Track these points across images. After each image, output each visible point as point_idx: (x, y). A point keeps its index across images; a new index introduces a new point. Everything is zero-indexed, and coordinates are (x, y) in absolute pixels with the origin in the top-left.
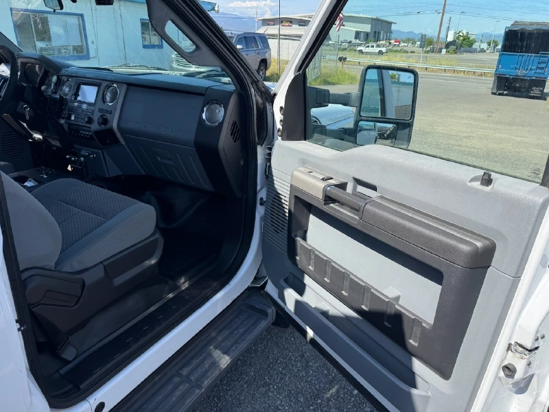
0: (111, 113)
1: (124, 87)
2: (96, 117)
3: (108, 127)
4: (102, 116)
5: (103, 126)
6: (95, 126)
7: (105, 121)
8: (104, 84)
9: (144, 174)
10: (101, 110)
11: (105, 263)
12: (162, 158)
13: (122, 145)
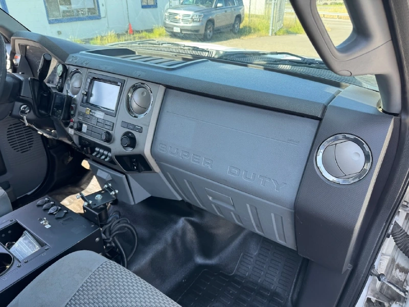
0: (140, 131)
1: (162, 89)
2: (118, 133)
3: (136, 151)
4: (126, 134)
5: (131, 149)
6: (117, 148)
8: (130, 83)
9: (180, 199)
10: (125, 124)
12: (214, 198)
13: (156, 172)
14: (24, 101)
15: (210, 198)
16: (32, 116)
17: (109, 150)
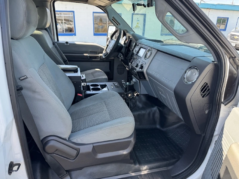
0: (145, 64)
1: (155, 51)
2: (140, 64)
3: (142, 70)
4: (142, 65)
7: (142, 67)
8: (148, 49)
10: (142, 61)
11: (94, 145)
12: (161, 93)
13: (147, 81)
14: (122, 53)
15: (160, 93)
16: (123, 58)
17: (136, 70)
